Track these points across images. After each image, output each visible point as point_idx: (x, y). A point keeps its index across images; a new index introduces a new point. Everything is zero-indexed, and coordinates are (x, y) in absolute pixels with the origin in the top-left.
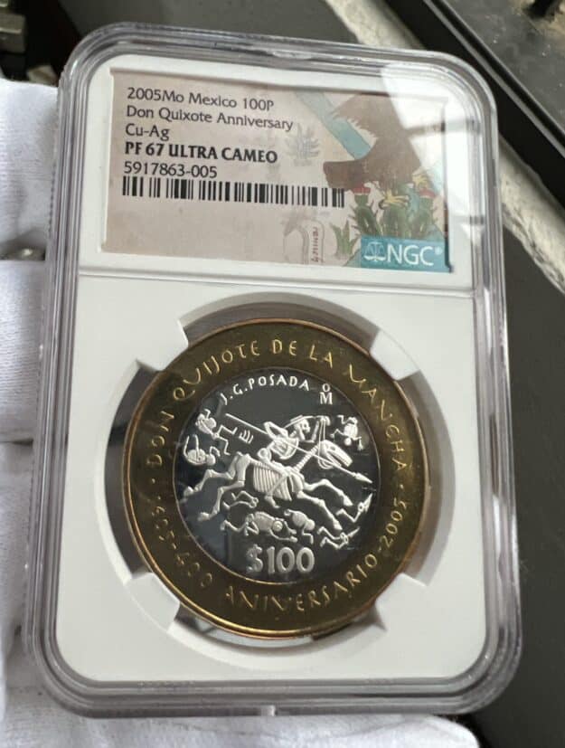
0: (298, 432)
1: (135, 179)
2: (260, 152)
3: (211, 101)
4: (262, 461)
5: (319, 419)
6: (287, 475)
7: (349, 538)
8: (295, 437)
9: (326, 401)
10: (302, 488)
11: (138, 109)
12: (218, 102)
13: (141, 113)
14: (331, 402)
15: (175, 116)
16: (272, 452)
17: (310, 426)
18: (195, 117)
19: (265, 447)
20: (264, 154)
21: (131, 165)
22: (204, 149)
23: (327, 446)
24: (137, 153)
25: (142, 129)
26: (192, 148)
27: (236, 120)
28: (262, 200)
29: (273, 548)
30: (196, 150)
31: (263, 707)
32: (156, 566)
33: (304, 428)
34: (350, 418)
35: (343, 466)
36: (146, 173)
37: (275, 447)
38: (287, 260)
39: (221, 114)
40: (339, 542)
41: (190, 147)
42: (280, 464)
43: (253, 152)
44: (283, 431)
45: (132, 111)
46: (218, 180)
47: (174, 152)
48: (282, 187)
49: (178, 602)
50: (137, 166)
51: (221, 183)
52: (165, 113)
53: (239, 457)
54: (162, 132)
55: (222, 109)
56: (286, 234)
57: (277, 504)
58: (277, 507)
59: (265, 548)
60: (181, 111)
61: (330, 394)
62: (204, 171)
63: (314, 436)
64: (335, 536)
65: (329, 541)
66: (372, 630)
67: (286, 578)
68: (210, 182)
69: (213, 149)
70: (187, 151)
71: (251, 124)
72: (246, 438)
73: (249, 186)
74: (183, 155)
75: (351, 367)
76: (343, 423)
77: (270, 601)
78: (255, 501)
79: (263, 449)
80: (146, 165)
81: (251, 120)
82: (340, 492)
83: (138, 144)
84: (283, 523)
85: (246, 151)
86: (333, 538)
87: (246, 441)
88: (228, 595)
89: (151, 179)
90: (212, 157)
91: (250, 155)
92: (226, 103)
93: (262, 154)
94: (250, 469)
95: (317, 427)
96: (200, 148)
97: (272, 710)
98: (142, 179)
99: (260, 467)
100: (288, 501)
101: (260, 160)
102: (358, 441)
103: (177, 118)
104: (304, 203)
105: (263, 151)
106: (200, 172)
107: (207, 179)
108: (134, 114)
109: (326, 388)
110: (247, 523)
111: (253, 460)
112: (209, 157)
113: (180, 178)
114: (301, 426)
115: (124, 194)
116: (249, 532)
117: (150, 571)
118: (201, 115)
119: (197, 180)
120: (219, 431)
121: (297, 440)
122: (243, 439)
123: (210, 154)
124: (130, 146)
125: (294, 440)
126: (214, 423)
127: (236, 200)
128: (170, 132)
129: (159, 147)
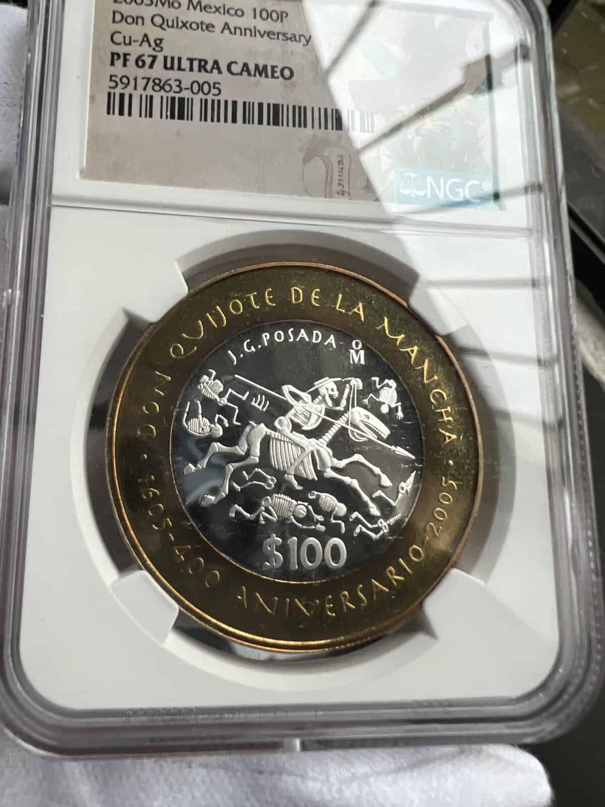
0: (324, 397)
1: (122, 96)
2: (273, 67)
3: (214, 9)
4: (280, 432)
5: (349, 382)
6: (311, 449)
7: (389, 525)
8: (320, 403)
9: (356, 361)
10: (330, 465)
11: (125, 15)
12: (222, 10)
13: (130, 20)
14: (363, 362)
15: (170, 24)
16: (292, 421)
17: (338, 390)
18: (194, 26)
19: (284, 415)
20: (278, 70)
21: (118, 80)
22: (206, 62)
23: (358, 414)
24: (125, 65)
25: (130, 38)
26: (191, 61)
27: (244, 31)
28: (276, 123)
29: (295, 538)
30: (196, 64)
31: (286, 741)
32: (149, 562)
33: (331, 393)
34: (386, 381)
35: (380, 438)
36: (135, 88)
37: (295, 415)
38: (307, 191)
39: (226, 24)
40: (376, 530)
41: (188, 59)
42: (303, 436)
43: (265, 67)
44: (305, 396)
45: (118, 17)
46: (222, 98)
47: (169, 65)
48: (300, 107)
49: (177, 607)
50: (125, 80)
51: (226, 102)
52: (158, 20)
53: (253, 427)
54: (155, 41)
55: (227, 18)
56: (306, 161)
57: (299, 484)
58: (300, 488)
59: (284, 539)
60: (177, 18)
61: (362, 353)
62: (206, 88)
63: (344, 403)
64: (372, 524)
65: (364, 529)
66: (420, 638)
67: (313, 576)
68: (213, 101)
69: (216, 62)
70: (185, 64)
71: (262, 36)
72: (259, 404)
73: (261, 105)
74: (179, 69)
75: (386, 320)
76: (378, 387)
77: (292, 603)
78: (272, 481)
79: (282, 418)
80: (135, 79)
81: (262, 33)
82: (377, 470)
83: (125, 55)
84: (307, 507)
85: (257, 66)
86: (370, 526)
87: (260, 408)
88: (239, 597)
89: (141, 96)
90: (215, 71)
91: (261, 71)
92: (232, 12)
93: (276, 69)
94: (266, 442)
95: (347, 391)
96: (200, 61)
97: (297, 742)
98: (131, 96)
99: (277, 439)
100: (313, 479)
101: (273, 76)
102: (397, 408)
103: (173, 26)
104: (326, 128)
105: (277, 67)
106: (201, 88)
107: (210, 97)
108: (121, 21)
109: (357, 344)
110: (263, 508)
111: (269, 431)
112: (211, 72)
113: (177, 96)
114: (327, 389)
115: (108, 113)
116: (265, 519)
117: (141, 569)
118: (202, 23)
119: (197, 99)
120: (227, 396)
121: (323, 406)
122: (256, 405)
123: (213, 68)
124: (116, 57)
125: (319, 407)
126: (220, 386)
127: (244, 122)
128: (163, 42)
129: (151, 59)
